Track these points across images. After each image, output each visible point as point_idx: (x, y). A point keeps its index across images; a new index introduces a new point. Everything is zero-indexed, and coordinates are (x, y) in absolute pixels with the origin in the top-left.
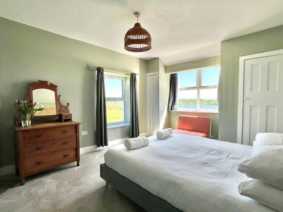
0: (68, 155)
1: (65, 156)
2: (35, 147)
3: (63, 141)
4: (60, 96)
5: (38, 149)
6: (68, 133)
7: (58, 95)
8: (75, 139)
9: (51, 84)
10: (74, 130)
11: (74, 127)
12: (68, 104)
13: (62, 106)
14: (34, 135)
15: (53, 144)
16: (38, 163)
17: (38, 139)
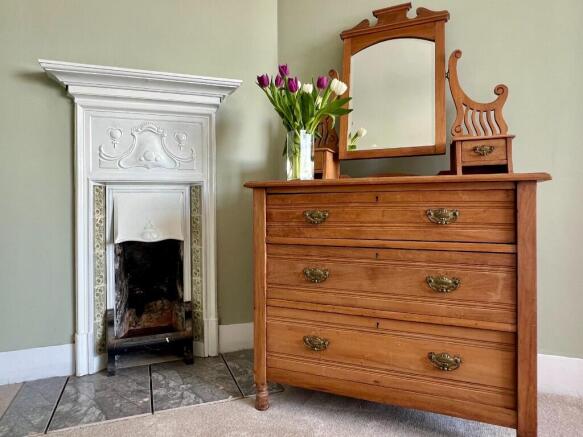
0: (456, 364)
1: (439, 364)
2: (301, 266)
3: (425, 270)
4: (457, 54)
5: (313, 278)
6: (453, 231)
7: (448, 53)
8: (502, 275)
9: (421, 11)
10: (500, 216)
11: (500, 196)
12: (501, 91)
13: (469, 104)
14: (299, 212)
15: (373, 274)
16: (313, 345)
17: (313, 236)
